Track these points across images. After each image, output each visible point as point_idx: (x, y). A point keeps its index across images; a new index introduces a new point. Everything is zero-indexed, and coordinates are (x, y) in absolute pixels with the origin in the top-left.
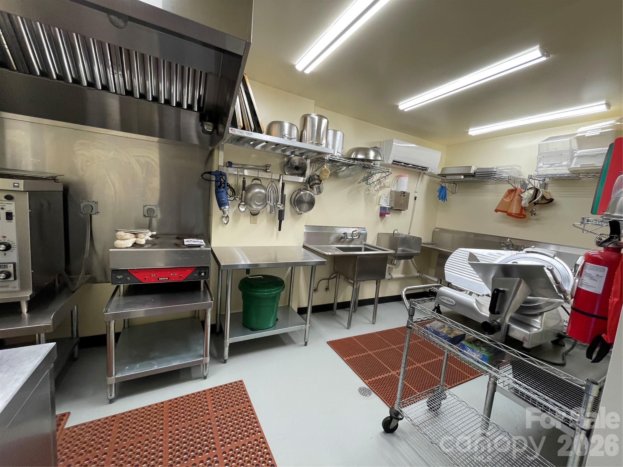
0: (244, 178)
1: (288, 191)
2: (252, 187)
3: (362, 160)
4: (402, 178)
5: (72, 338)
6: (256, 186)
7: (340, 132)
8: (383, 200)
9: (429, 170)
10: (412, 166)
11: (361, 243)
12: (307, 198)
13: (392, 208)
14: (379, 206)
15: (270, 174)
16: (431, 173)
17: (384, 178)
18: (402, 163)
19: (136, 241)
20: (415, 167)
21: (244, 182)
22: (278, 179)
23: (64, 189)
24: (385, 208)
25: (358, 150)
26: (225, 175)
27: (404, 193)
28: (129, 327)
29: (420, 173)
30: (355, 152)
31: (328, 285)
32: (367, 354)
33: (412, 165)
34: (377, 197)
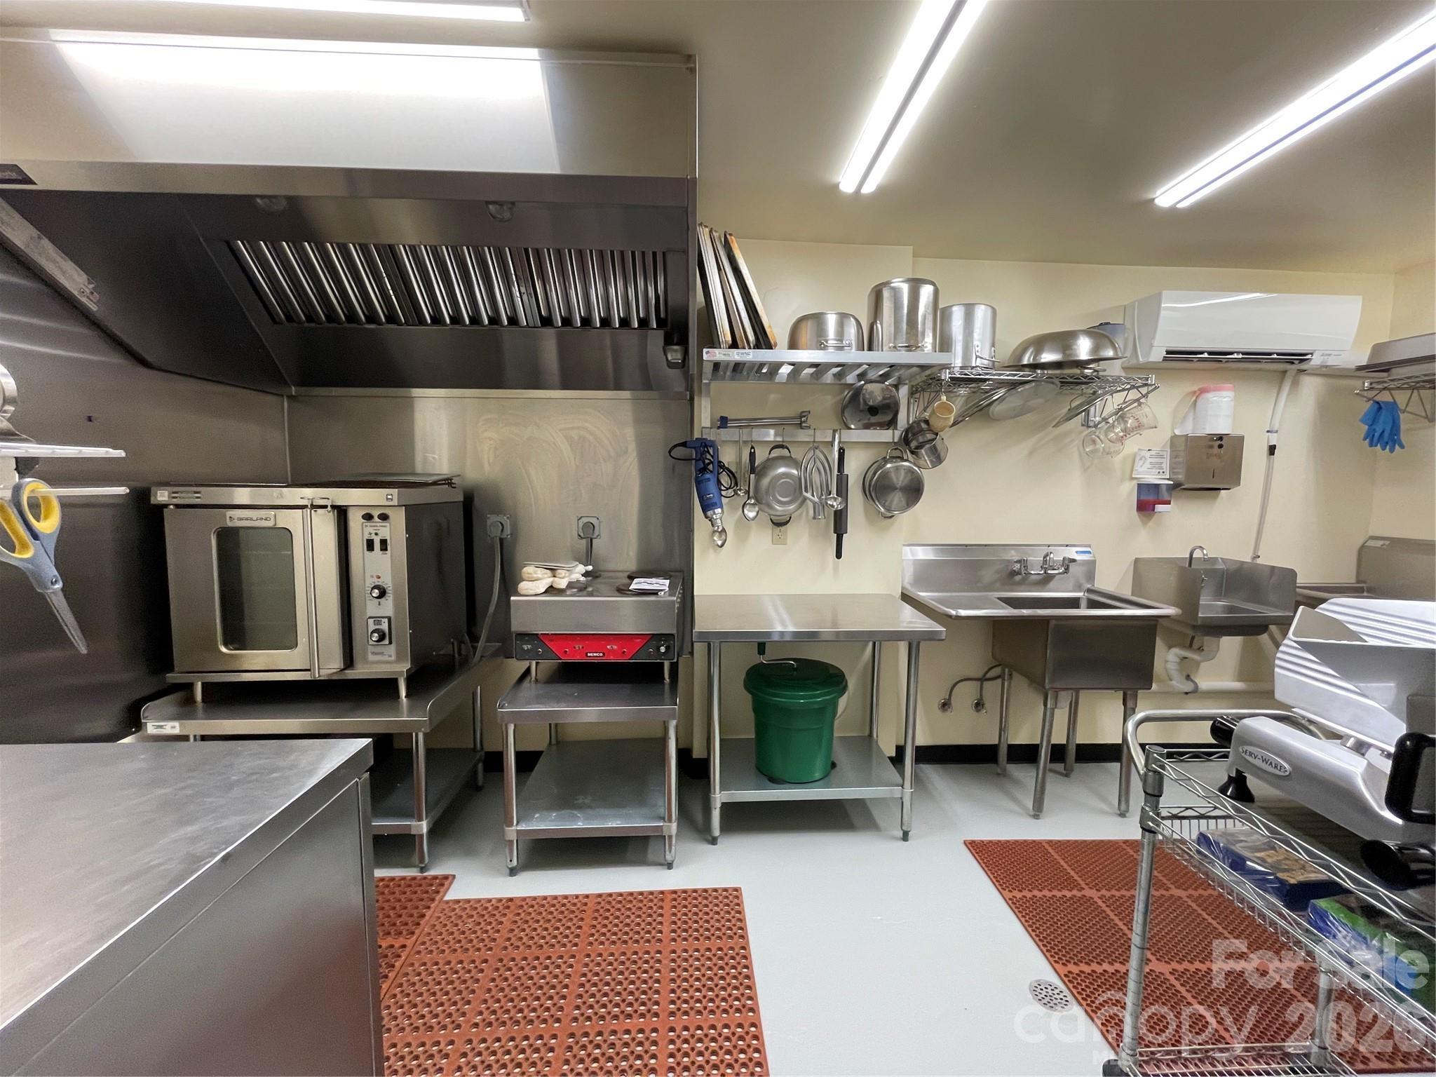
0: (752, 448)
1: (855, 465)
2: (770, 463)
3: (1057, 365)
4: (1210, 396)
5: (474, 749)
6: (781, 462)
7: (983, 307)
8: (1147, 465)
9: (1316, 360)
10: (1240, 356)
11: (1078, 588)
12: (901, 478)
13: (1176, 487)
14: (1135, 483)
15: (811, 432)
16: (1326, 367)
17: (1136, 404)
18: (1202, 353)
19: (552, 582)
20: (1253, 357)
21: (752, 456)
22: (831, 440)
23: (465, 498)
24: (1157, 487)
25: (1040, 343)
26: (712, 444)
27: (1220, 438)
28: (558, 742)
29: (1285, 372)
30: (1030, 350)
31: (981, 695)
32: (1079, 894)
33: (1243, 354)
34: (1125, 459)
